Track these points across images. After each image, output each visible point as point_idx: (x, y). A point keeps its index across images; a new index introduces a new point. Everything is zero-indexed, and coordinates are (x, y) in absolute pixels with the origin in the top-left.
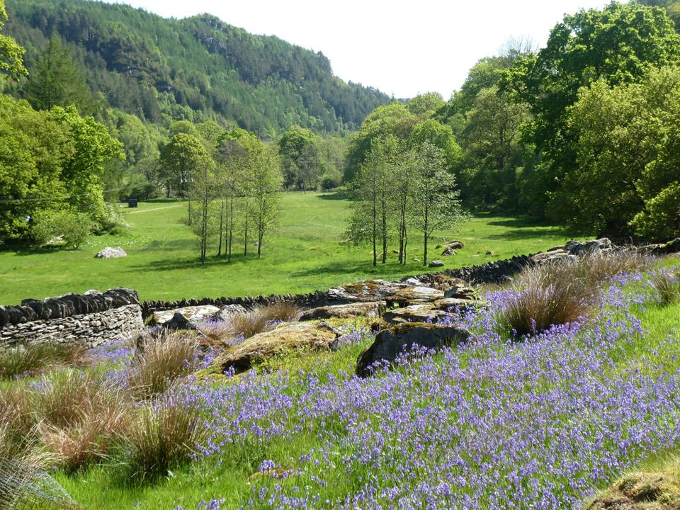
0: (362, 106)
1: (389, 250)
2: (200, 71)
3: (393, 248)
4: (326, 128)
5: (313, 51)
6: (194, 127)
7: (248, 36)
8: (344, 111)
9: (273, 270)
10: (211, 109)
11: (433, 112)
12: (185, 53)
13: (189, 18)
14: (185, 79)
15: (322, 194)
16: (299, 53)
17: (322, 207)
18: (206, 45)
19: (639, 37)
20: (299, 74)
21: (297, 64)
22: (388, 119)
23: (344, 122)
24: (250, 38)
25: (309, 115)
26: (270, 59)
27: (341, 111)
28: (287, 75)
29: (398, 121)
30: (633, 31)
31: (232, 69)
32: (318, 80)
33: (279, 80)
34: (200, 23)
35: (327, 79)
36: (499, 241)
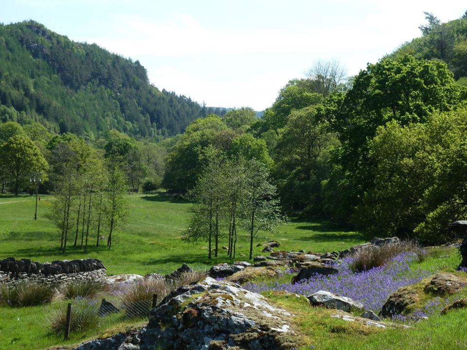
0: (175, 114)
1: (220, 246)
2: (25, 74)
3: (224, 244)
4: (140, 133)
5: (130, 60)
6: (21, 128)
7: (71, 44)
8: (158, 117)
9: (125, 259)
10: (34, 111)
11: (248, 127)
12: (10, 57)
13: (16, 24)
14: (10, 82)
15: (145, 196)
16: (118, 62)
17: (148, 208)
18: (31, 50)
19: (425, 87)
20: (118, 81)
21: (115, 72)
22: (208, 132)
23: (158, 128)
24: (73, 45)
25: (126, 120)
26: (91, 65)
27: (155, 118)
28: (106, 81)
29: (217, 134)
30: (420, 82)
31: (54, 74)
32: (134, 88)
33: (98, 86)
34: (25, 29)
35: (144, 87)
36: (308, 242)
